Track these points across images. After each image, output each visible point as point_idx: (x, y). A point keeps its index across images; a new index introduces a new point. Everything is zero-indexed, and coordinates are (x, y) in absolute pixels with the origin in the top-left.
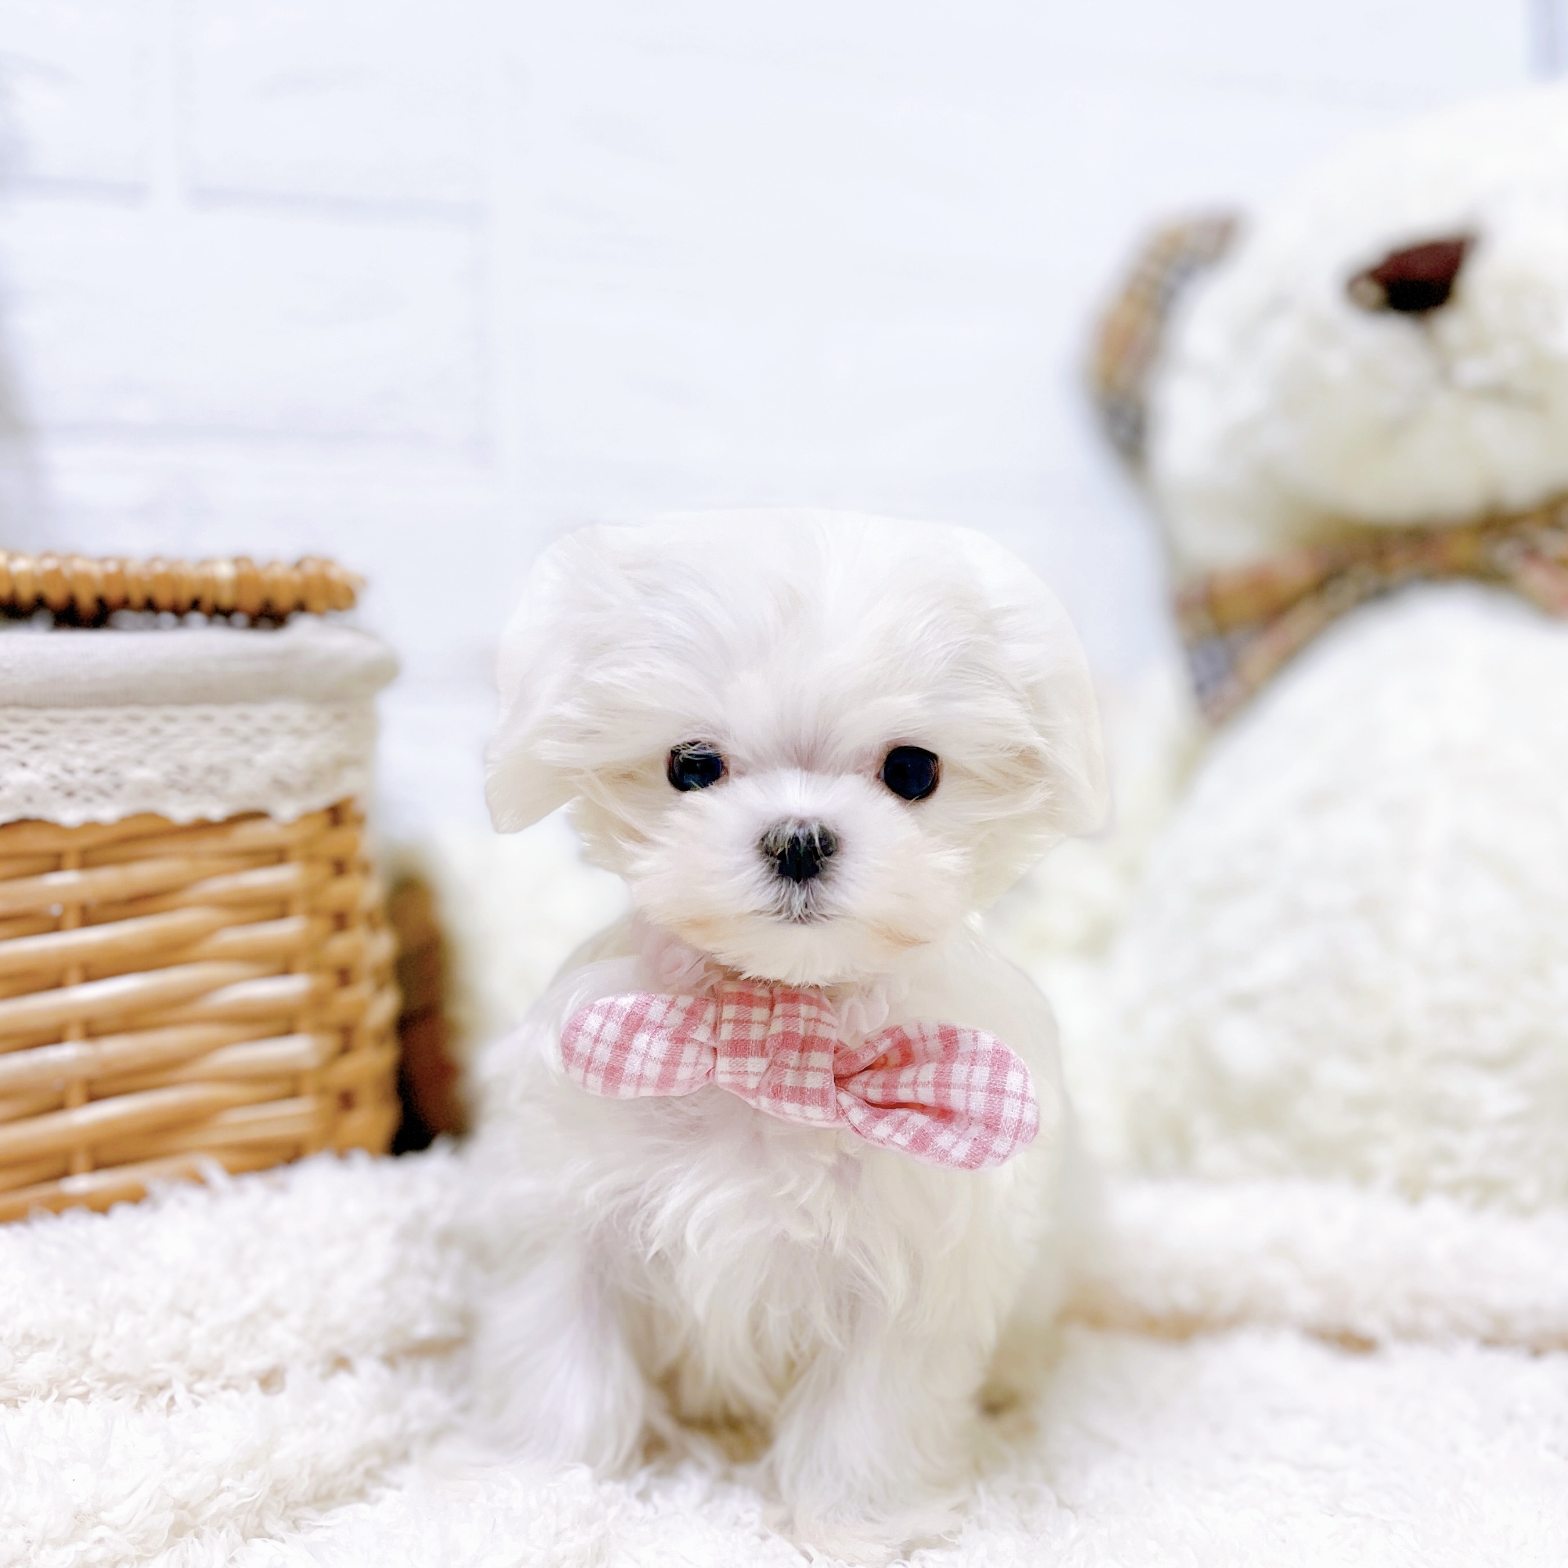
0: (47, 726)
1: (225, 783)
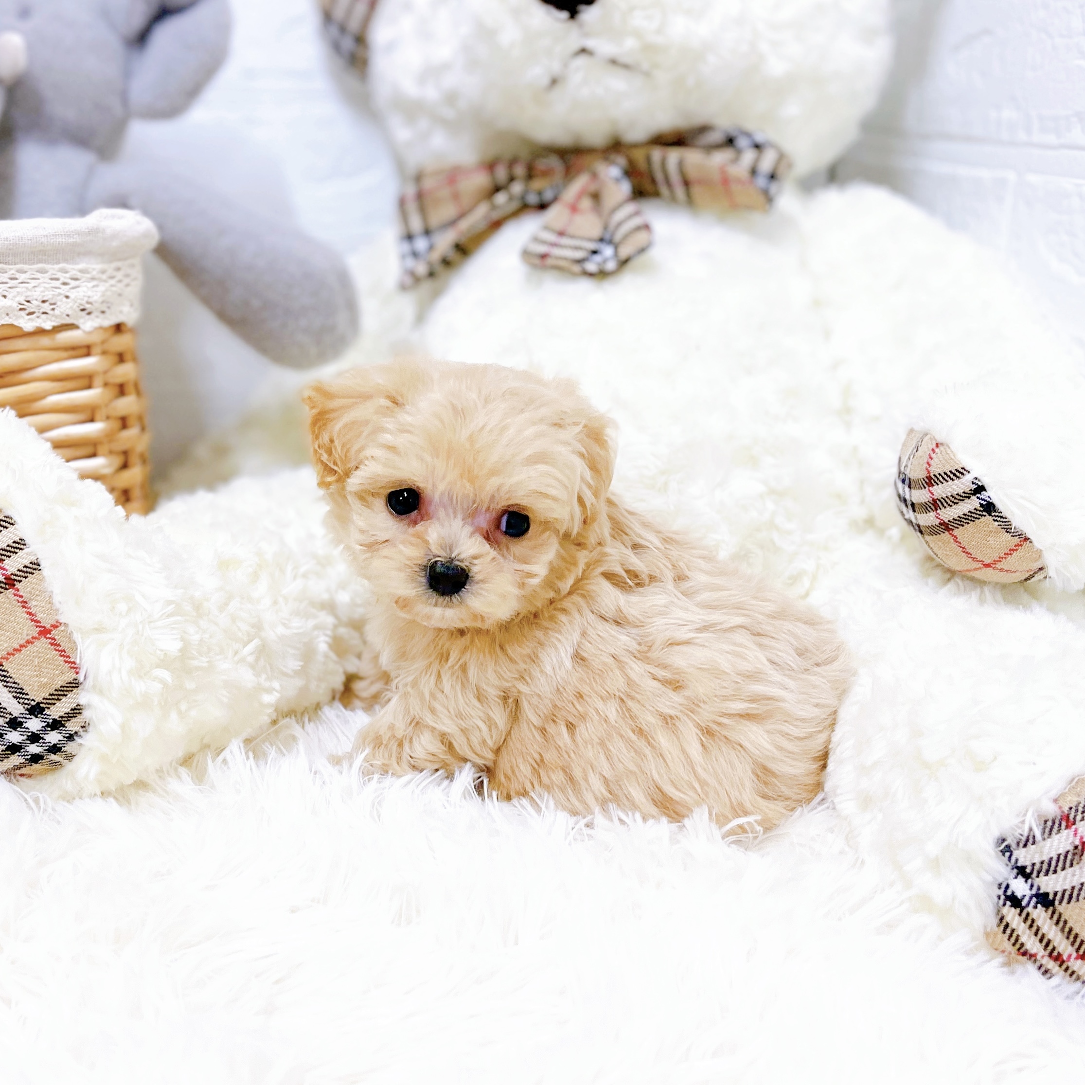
1: (53, 309)
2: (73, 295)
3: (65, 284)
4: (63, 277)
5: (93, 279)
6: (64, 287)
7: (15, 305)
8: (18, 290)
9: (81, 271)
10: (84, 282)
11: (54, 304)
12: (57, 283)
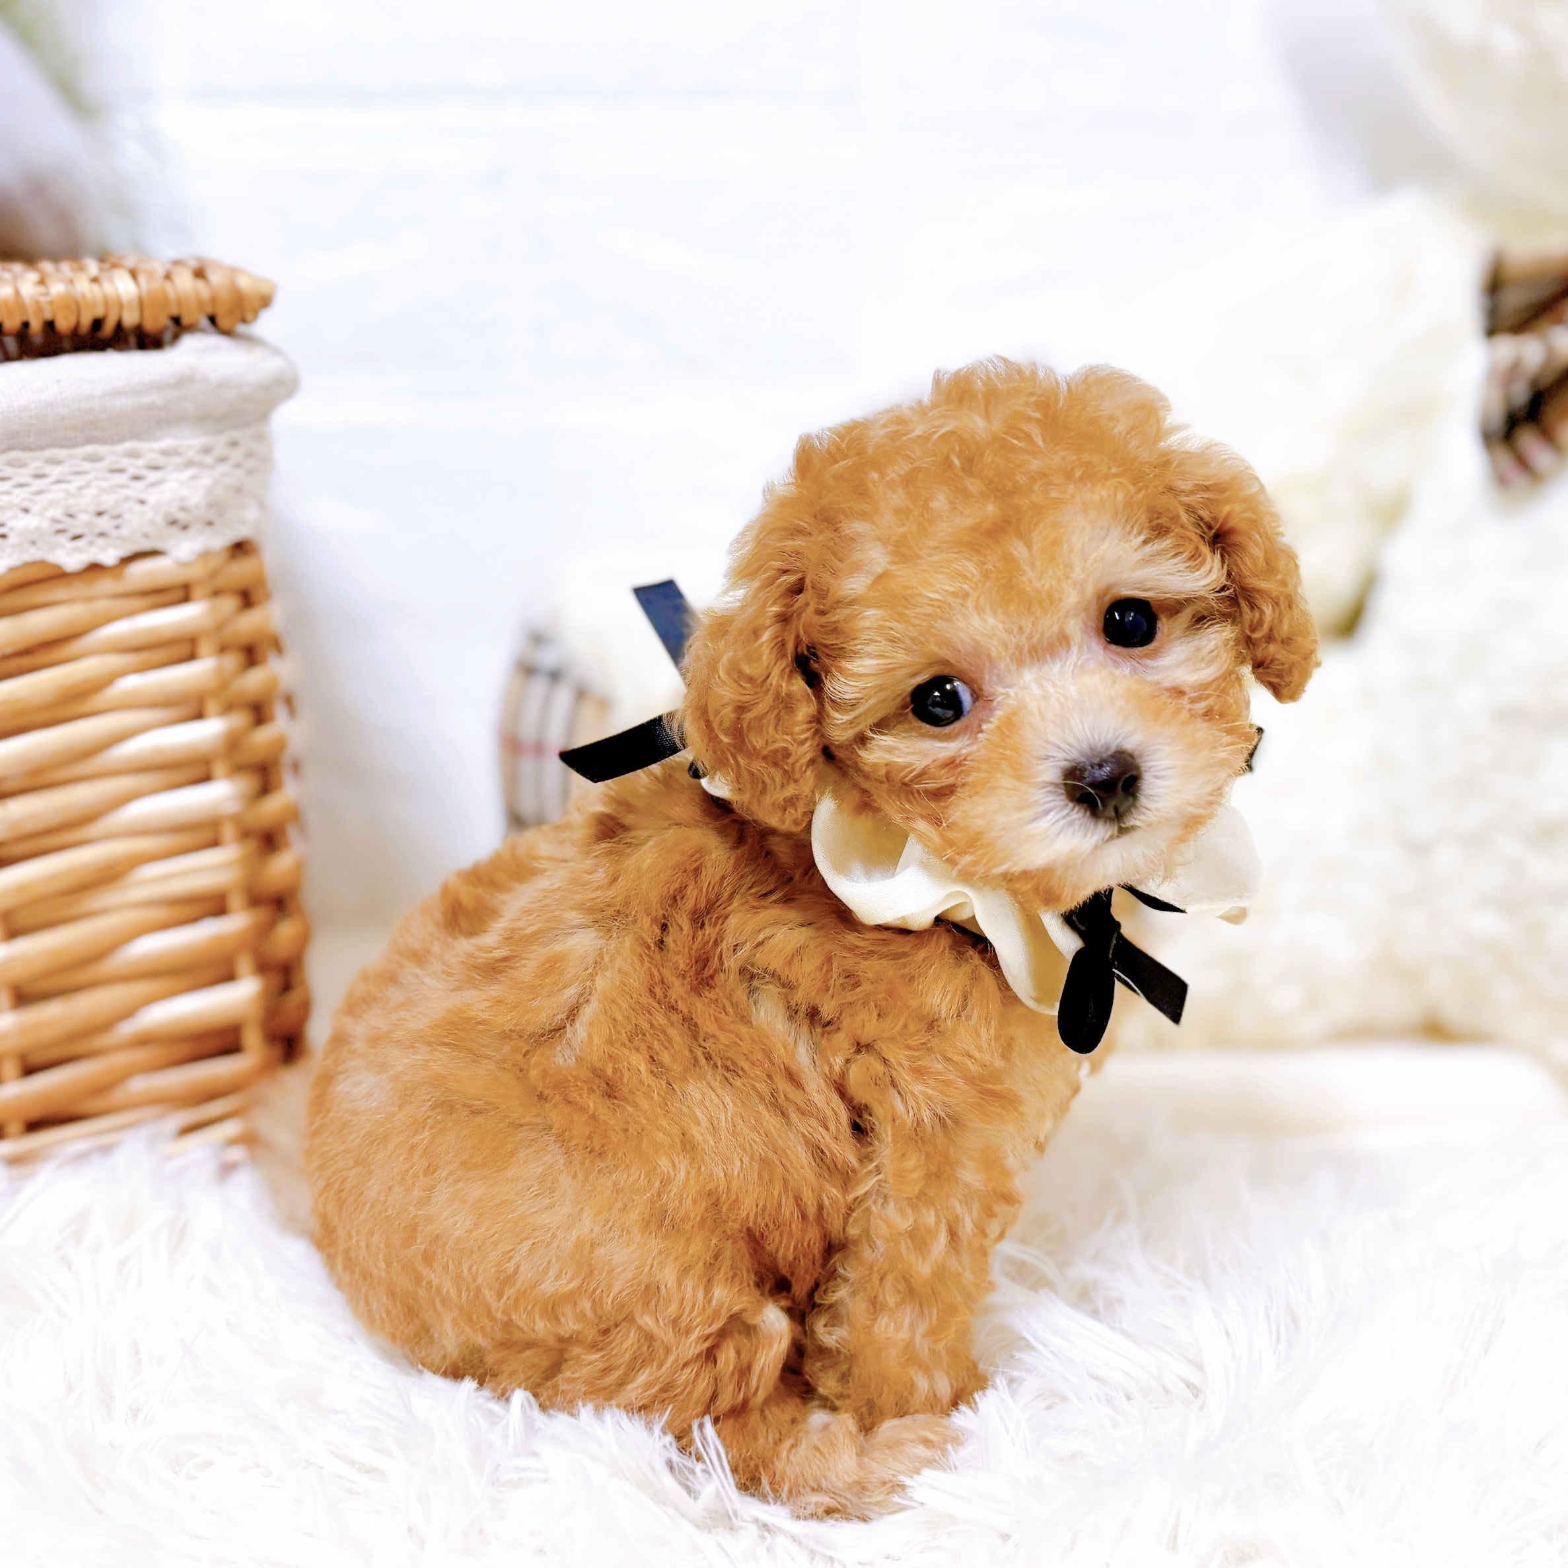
1: (118, 527)
2: (153, 498)
3: (137, 478)
4: (134, 466)
5: (189, 464)
6: (134, 484)
7: (45, 524)
8: (51, 496)
9: (166, 453)
10: (173, 471)
11: (118, 517)
12: (121, 479)
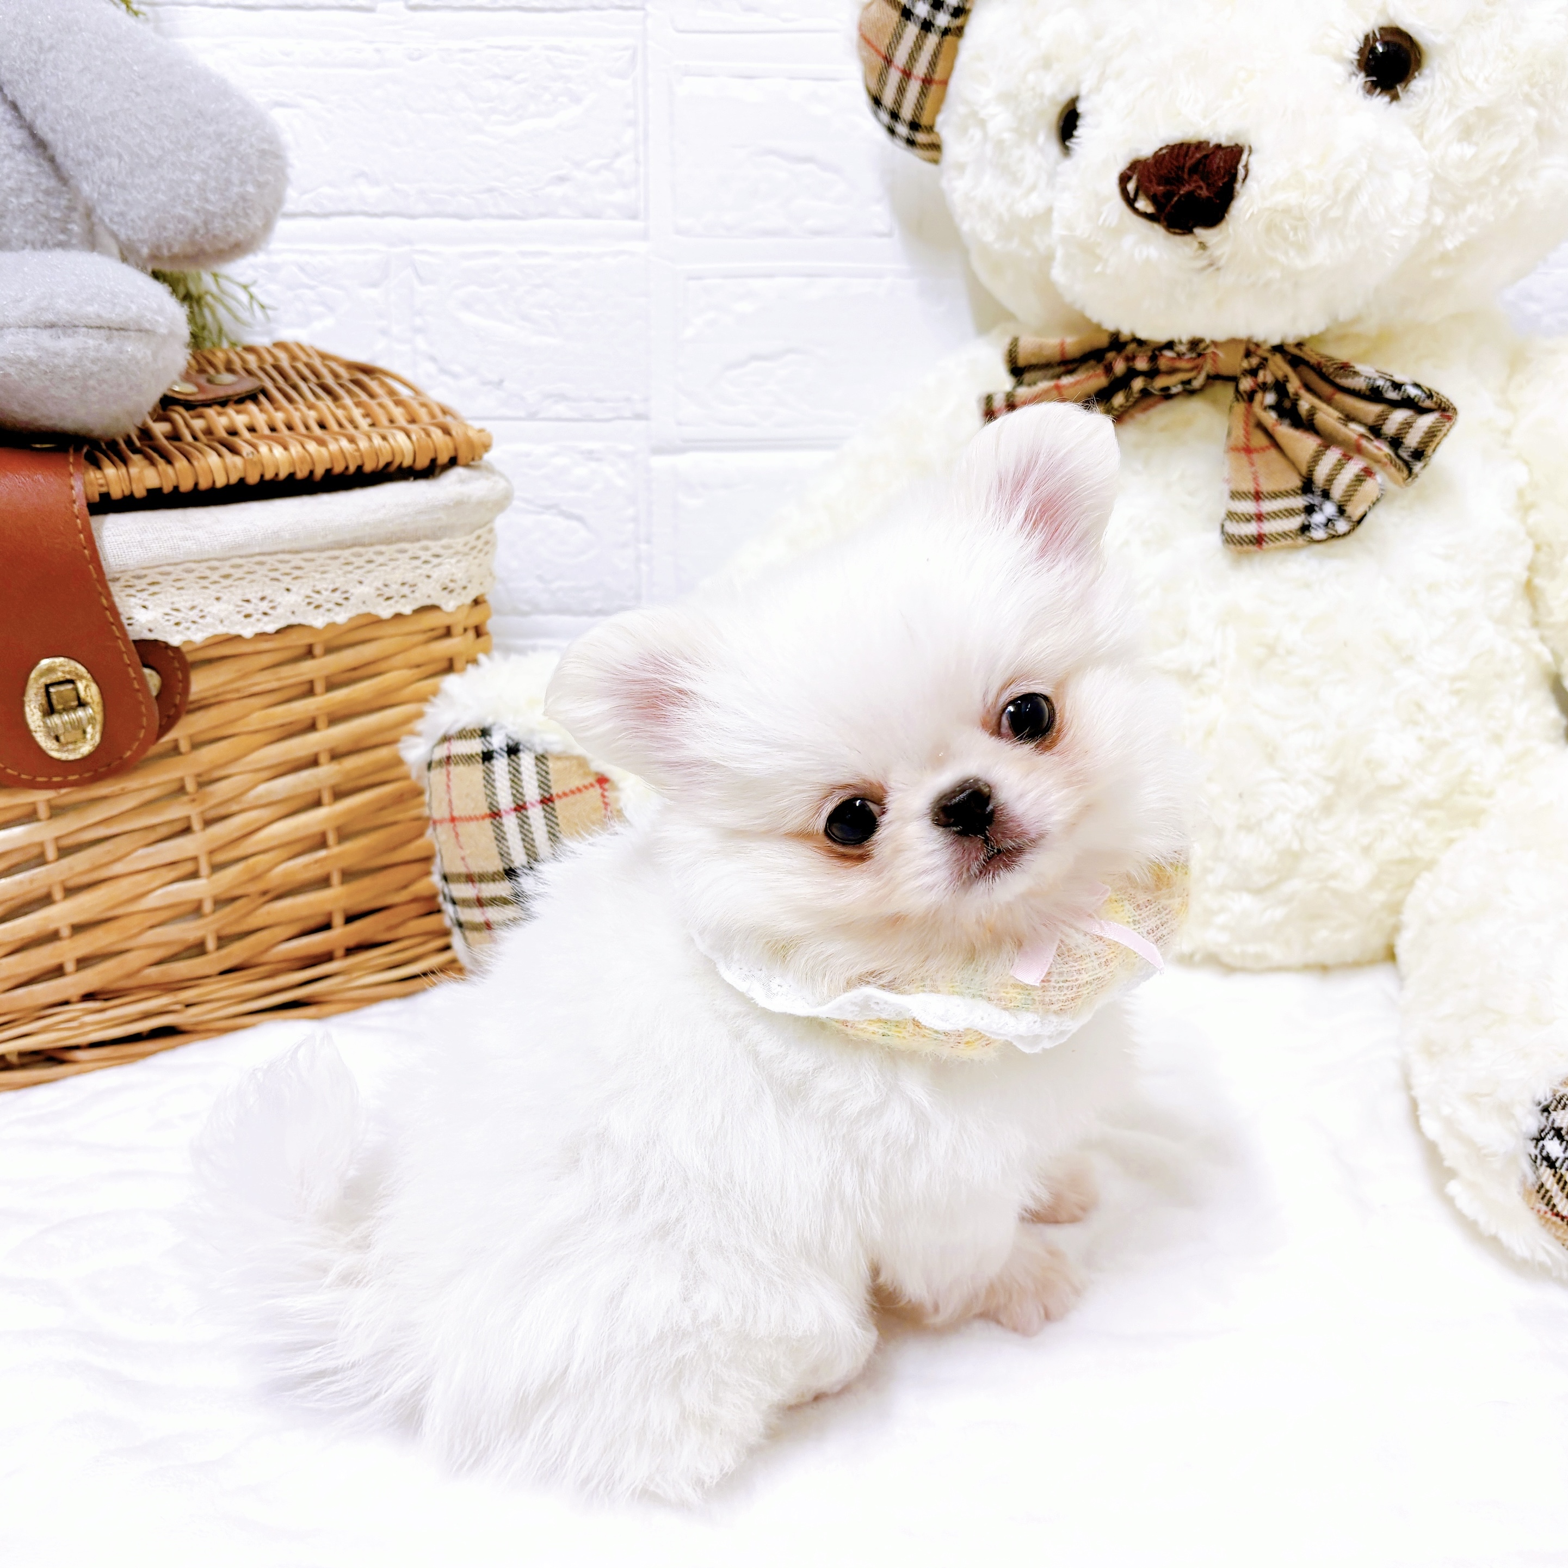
0: (303, 564)
1: (413, 592)
2: (435, 574)
3: (426, 562)
4: (425, 555)
5: (457, 553)
6: (425, 566)
7: (371, 591)
8: (376, 574)
9: (444, 547)
10: (446, 558)
11: (415, 585)
12: (417, 563)
